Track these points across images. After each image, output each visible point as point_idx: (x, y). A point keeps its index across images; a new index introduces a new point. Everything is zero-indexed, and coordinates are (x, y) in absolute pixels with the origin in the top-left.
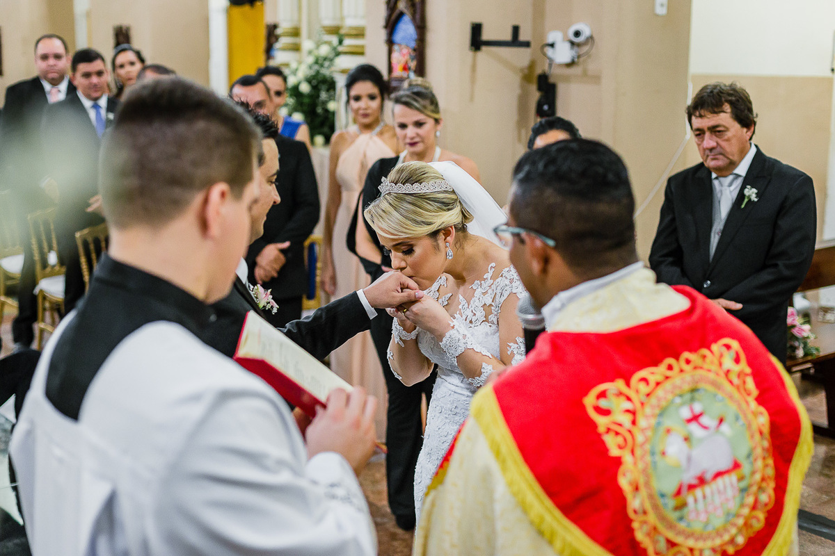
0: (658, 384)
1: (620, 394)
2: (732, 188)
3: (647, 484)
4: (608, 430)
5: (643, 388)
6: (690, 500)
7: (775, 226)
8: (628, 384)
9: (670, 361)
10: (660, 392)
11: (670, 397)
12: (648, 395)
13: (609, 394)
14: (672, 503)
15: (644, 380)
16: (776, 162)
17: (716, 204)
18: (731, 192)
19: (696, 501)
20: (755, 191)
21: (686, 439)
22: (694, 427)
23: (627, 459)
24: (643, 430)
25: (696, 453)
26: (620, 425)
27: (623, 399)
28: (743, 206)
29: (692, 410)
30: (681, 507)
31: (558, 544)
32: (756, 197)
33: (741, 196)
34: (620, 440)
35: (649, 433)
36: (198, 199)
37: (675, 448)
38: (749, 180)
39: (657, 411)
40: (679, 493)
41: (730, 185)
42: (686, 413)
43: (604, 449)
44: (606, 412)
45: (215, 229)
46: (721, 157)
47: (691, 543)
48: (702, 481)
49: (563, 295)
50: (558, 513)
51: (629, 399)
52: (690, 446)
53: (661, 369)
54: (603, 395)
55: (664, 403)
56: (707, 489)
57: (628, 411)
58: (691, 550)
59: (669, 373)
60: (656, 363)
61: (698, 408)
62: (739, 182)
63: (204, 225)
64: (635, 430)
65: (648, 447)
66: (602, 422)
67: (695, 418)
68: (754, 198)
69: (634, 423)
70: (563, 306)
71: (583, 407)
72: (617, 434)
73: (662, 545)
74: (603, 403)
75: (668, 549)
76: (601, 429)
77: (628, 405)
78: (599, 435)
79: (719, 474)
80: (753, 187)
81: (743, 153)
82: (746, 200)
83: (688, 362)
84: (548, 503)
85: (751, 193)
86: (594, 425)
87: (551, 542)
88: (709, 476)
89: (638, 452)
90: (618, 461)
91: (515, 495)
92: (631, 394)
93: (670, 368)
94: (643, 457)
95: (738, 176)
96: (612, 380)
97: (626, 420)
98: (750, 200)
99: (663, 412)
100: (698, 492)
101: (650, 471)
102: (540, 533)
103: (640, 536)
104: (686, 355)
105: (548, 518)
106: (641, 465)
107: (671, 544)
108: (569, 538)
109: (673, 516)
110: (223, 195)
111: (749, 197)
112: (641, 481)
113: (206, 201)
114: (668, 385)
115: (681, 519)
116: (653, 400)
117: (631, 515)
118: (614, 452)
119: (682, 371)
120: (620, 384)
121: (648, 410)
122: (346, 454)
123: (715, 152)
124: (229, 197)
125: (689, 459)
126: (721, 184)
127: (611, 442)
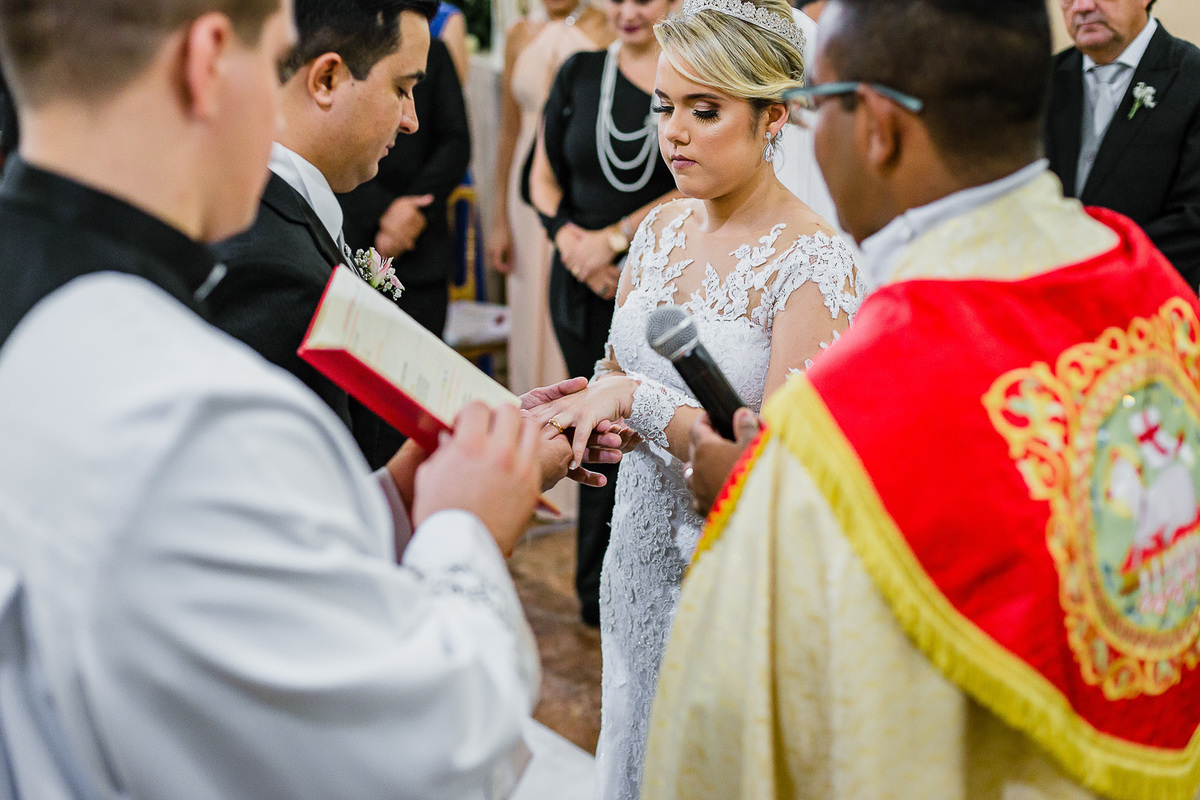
0: (1098, 372)
1: (1043, 389)
2: (1115, 86)
3: (1087, 549)
4: (1027, 454)
5: (1077, 381)
6: (1144, 577)
7: (1182, 147)
8: (1053, 371)
9: (1114, 332)
10: (1101, 387)
11: (1116, 395)
12: (1085, 391)
13: (1025, 388)
14: (1119, 581)
15: (1075, 365)
16: (1188, 45)
17: (1087, 111)
18: (1112, 93)
19: (1151, 578)
20: (1151, 90)
21: (1140, 471)
22: (1148, 448)
23: (1059, 505)
24: (1080, 454)
25: (1154, 494)
26: (1045, 444)
27: (1046, 398)
28: (1131, 115)
29: (1145, 420)
30: (1130, 589)
31: (942, 659)
32: (1153, 101)
33: (1129, 99)
34: (1046, 470)
35: (1089, 459)
36: (170, 46)
37: (1123, 486)
38: (1143, 73)
39: (1099, 420)
40: (1129, 565)
41: (1112, 80)
42: (1138, 427)
43: (1022, 488)
44: (1021, 422)
45: (208, 101)
46: (1101, 27)
47: (1140, 651)
48: (1160, 544)
49: (916, 216)
50: (942, 603)
51: (1056, 398)
52: (1145, 484)
53: (1100, 347)
54: (1013, 390)
55: (1108, 407)
56: (1167, 557)
57: (1055, 419)
58: (1142, 663)
59: (1113, 354)
60: (1091, 336)
61: (1154, 417)
62: (1127, 76)
63: (185, 95)
64: (1069, 454)
65: (1087, 483)
66: (1016, 438)
67: (1149, 435)
68: (1150, 103)
69: (1066, 440)
70: (913, 236)
71: (983, 413)
72: (1042, 460)
73: (1102, 655)
74: (1016, 405)
75: (1110, 662)
76: (1016, 450)
77: (1056, 410)
78: (1012, 462)
79: (1181, 532)
80: (1148, 85)
81: (1136, 27)
82: (1137, 106)
83: (1141, 335)
84: (926, 584)
85: (1145, 94)
86: (1002, 444)
87: (929, 656)
88: (1168, 535)
89: (1075, 492)
90: (1044, 509)
91: (871, 571)
92: (1060, 389)
93: (1114, 345)
94: (1080, 501)
95: (1124, 67)
96: (1027, 364)
97: (1053, 434)
98: (1143, 107)
99: (1107, 421)
100: (1155, 563)
101: (1090, 526)
102: (912, 640)
103: (1076, 641)
104: (1139, 323)
105: (926, 613)
106: (1078, 515)
107: (1114, 654)
108: (962, 647)
109: (1118, 603)
110: (218, 37)
111: (1141, 100)
112: (1079, 543)
113: (185, 52)
114: (1112, 376)
115: (1130, 610)
116: (1092, 402)
117: (1066, 603)
118: (1039, 491)
119: (1132, 351)
120: (1040, 371)
121: (1086, 419)
122: (484, 513)
123: (1092, 18)
124: (230, 41)
125: (1144, 505)
126: (1097, 80)
127: (1032, 474)
